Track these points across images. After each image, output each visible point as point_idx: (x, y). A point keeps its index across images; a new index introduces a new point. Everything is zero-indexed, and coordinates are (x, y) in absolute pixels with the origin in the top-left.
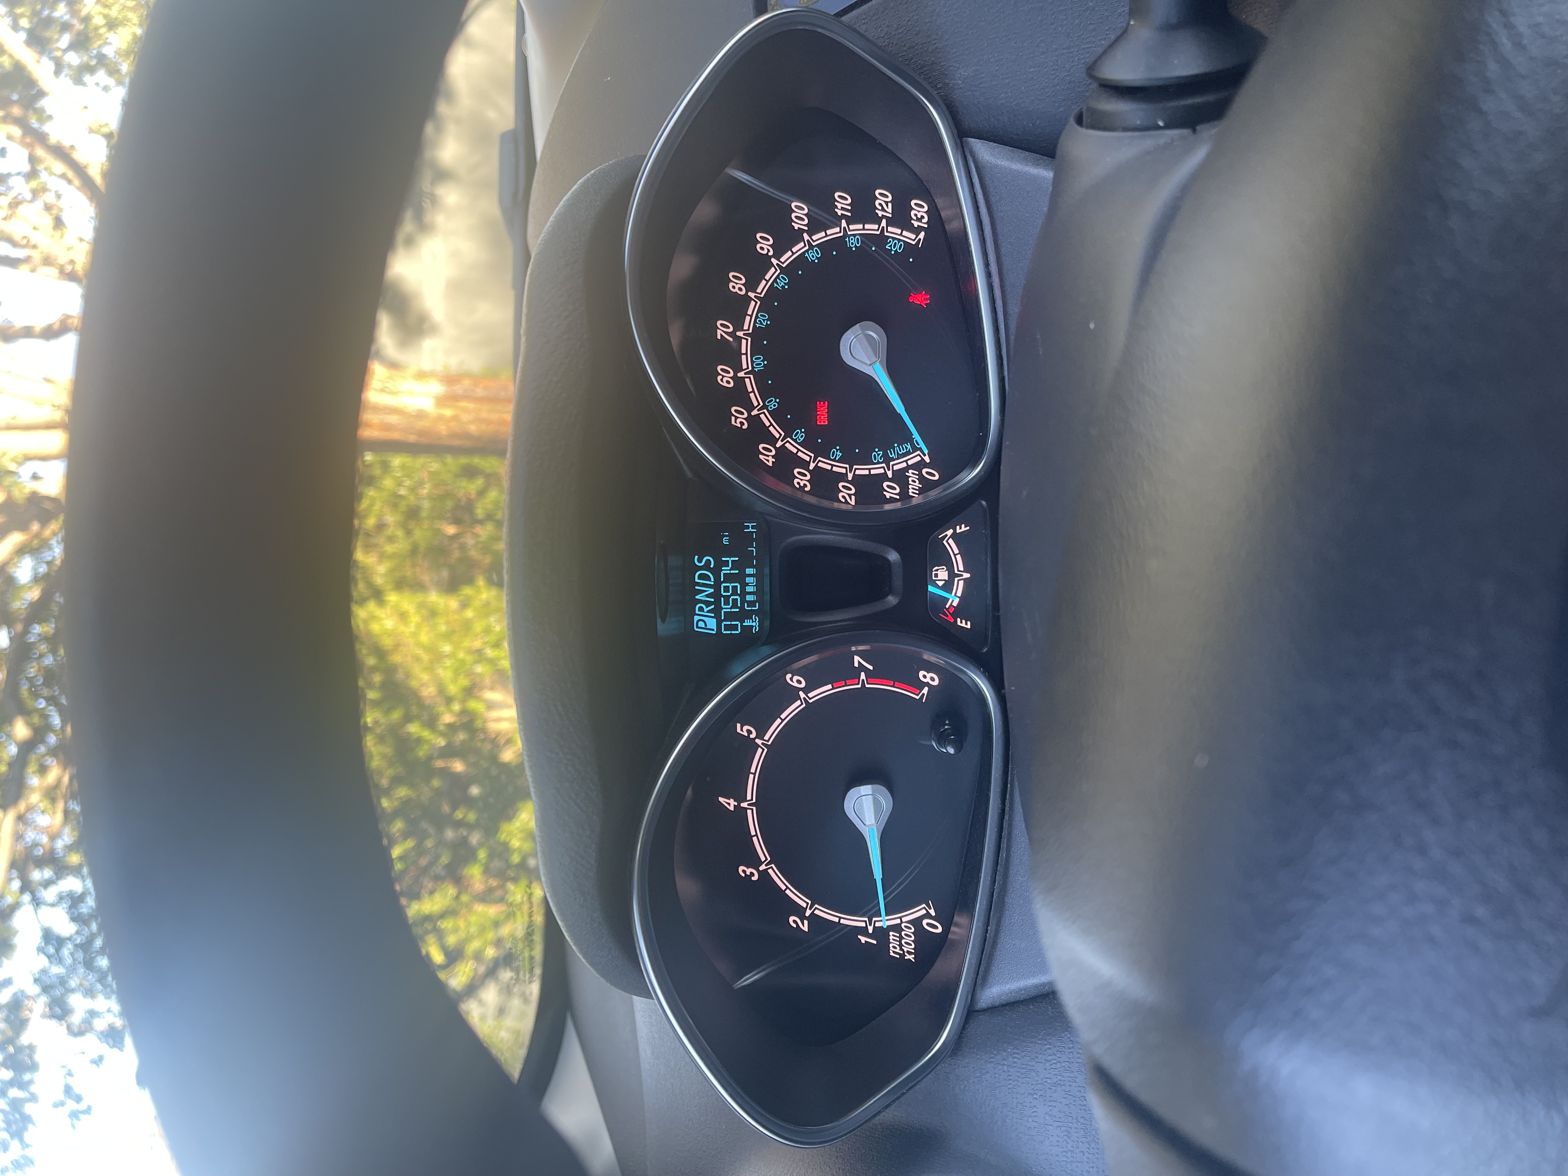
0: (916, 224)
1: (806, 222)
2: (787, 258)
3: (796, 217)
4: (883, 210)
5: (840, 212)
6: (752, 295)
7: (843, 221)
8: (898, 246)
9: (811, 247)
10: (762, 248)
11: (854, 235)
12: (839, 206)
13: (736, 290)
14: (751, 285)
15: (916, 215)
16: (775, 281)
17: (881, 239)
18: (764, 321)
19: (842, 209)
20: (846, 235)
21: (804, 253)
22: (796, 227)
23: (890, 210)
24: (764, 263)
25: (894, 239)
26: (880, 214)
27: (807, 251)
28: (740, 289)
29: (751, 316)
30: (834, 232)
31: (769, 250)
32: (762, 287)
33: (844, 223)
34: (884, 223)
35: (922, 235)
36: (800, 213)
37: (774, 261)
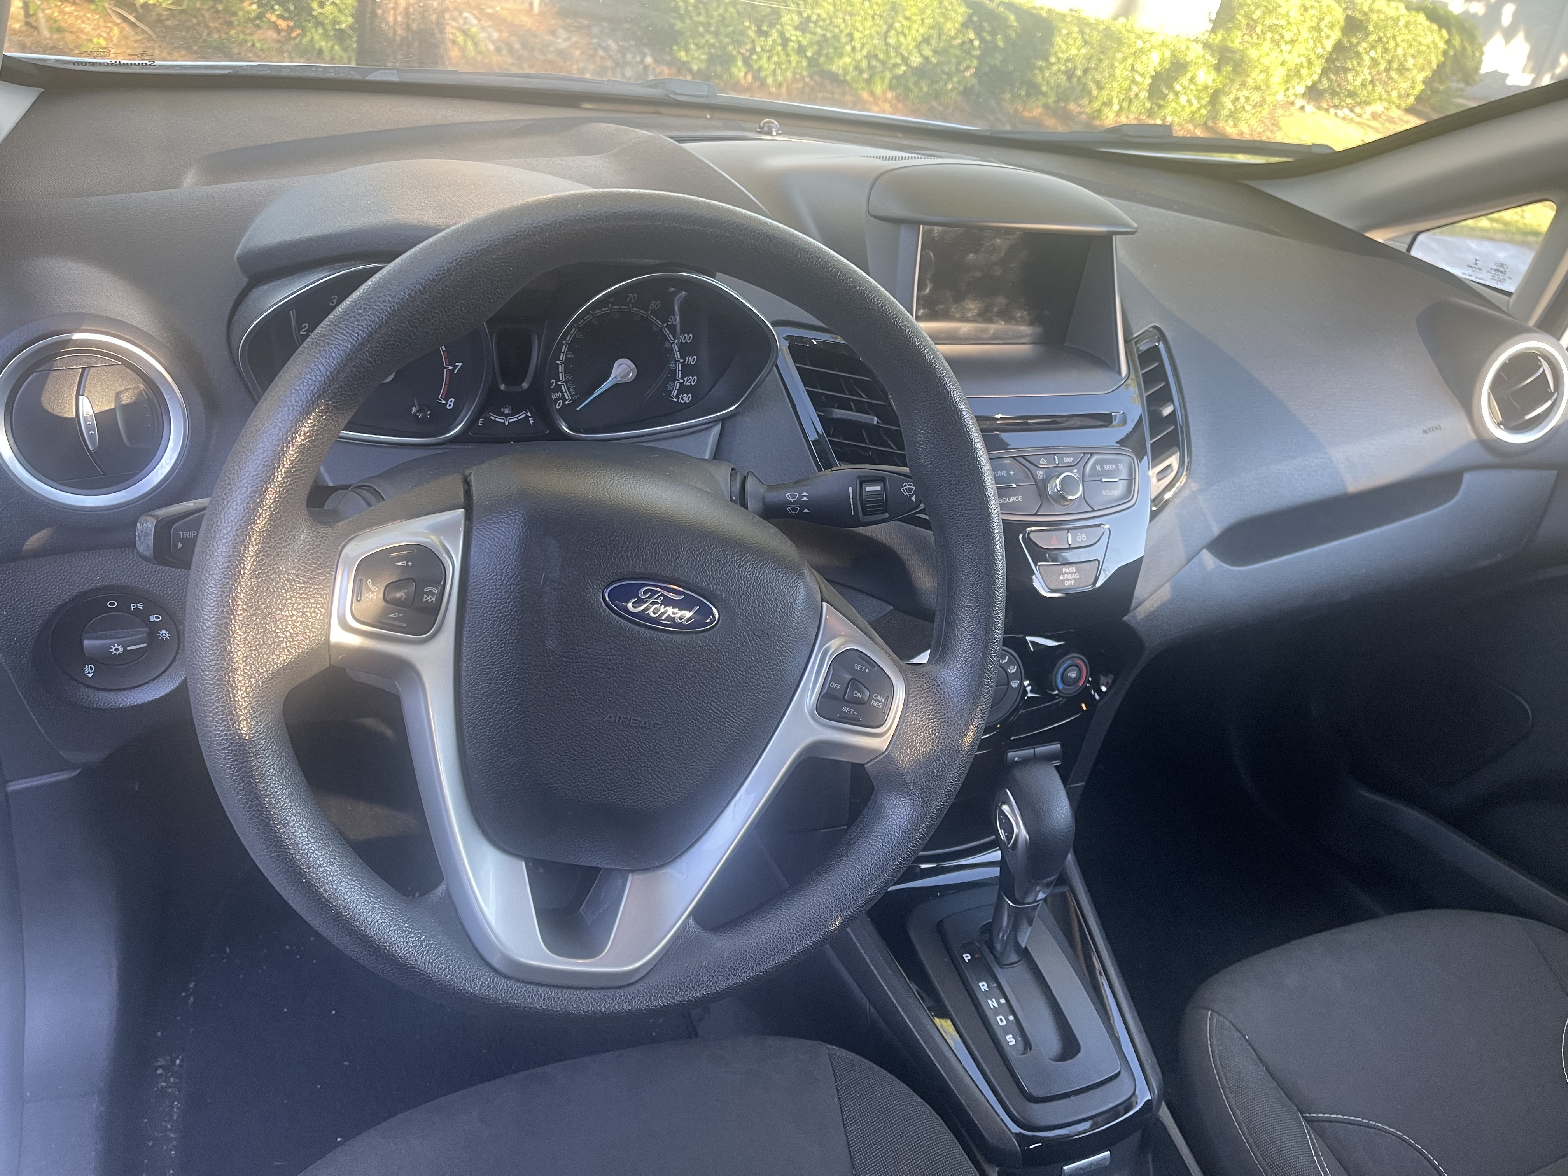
0: (680, 397)
1: (683, 341)
2: (667, 331)
3: (685, 336)
4: (688, 380)
5: (687, 358)
6: (650, 313)
8: (670, 387)
9: (671, 344)
10: (671, 318)
11: (676, 366)
12: (690, 358)
14: (654, 312)
15: (684, 397)
16: (656, 325)
17: (674, 379)
18: (637, 319)
19: (689, 360)
20: (676, 361)
21: (669, 340)
22: (681, 336)
23: (687, 383)
24: (665, 320)
25: (674, 386)
26: (686, 379)
27: (669, 342)
28: (653, 307)
29: (639, 312)
30: (678, 355)
31: (670, 322)
32: (653, 318)
33: (682, 361)
34: (681, 381)
35: (675, 400)
36: (687, 338)
37: (665, 325)
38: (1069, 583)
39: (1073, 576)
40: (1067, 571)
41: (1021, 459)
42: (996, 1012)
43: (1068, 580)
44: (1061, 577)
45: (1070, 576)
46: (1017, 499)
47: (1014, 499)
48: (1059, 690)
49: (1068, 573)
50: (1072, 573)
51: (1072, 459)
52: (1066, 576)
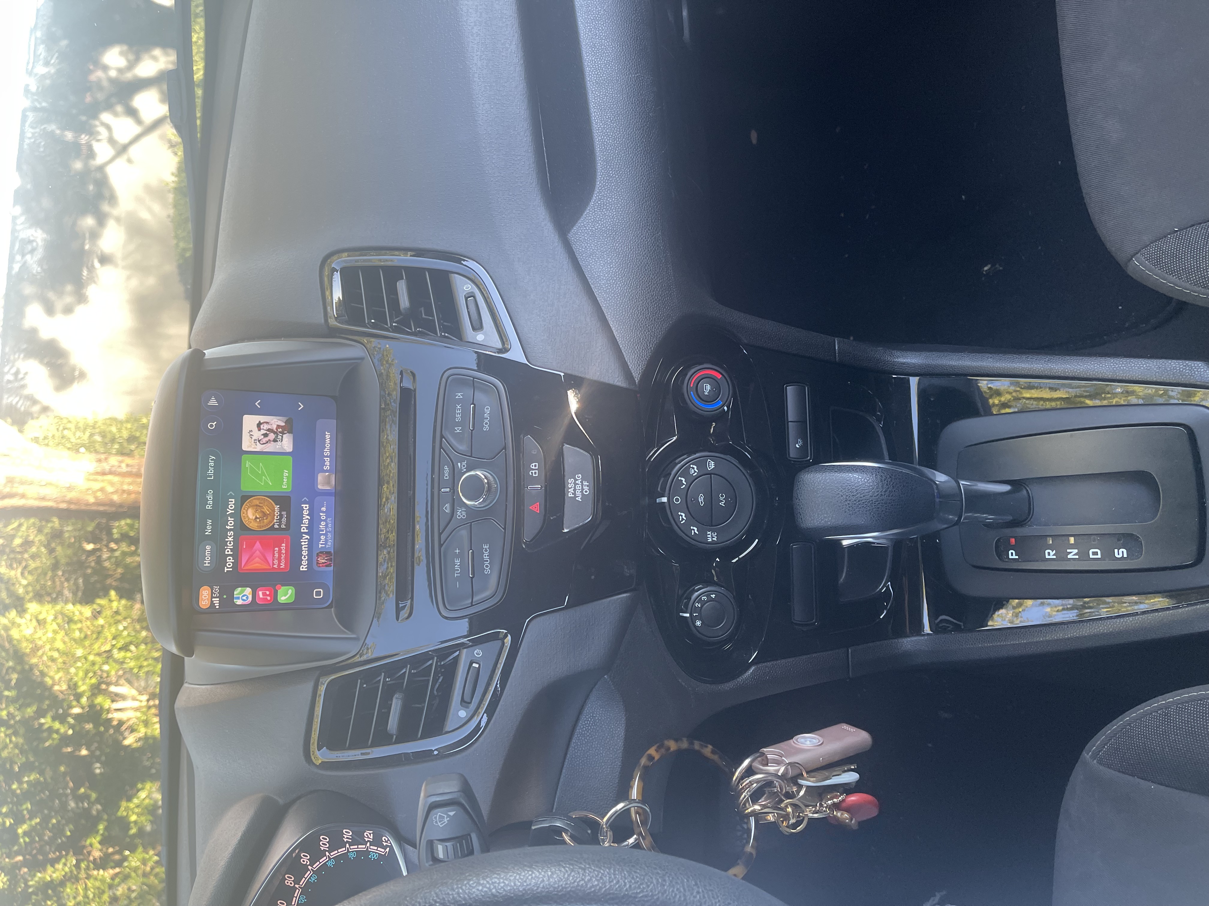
0: (385, 844)
1: (328, 845)
2: (317, 865)
3: (322, 844)
4: (368, 837)
5: (345, 840)
6: (297, 886)
7: (347, 845)
8: (375, 856)
9: (330, 859)
10: (304, 861)
11: (353, 852)
12: (345, 836)
13: (289, 884)
14: (297, 882)
15: (385, 839)
16: (310, 878)
17: (367, 852)
18: (303, 900)
19: (347, 838)
20: (348, 851)
21: (326, 862)
22: (322, 849)
23: (372, 838)
24: (305, 868)
25: (373, 852)
26: (367, 839)
27: (328, 861)
28: (291, 883)
29: (296, 897)
30: (342, 850)
31: (307, 862)
32: (303, 882)
33: (347, 846)
34: (368, 844)
35: (388, 850)
36: (324, 841)
37: (310, 868)
38: (586, 488)
39: (579, 482)
40: (571, 490)
41: (443, 537)
42: (1084, 555)
43: (583, 489)
44: (579, 499)
45: (578, 487)
46: (486, 551)
47: (486, 554)
48: (723, 406)
49: (575, 490)
50: (575, 484)
51: (446, 468)
52: (578, 493)
